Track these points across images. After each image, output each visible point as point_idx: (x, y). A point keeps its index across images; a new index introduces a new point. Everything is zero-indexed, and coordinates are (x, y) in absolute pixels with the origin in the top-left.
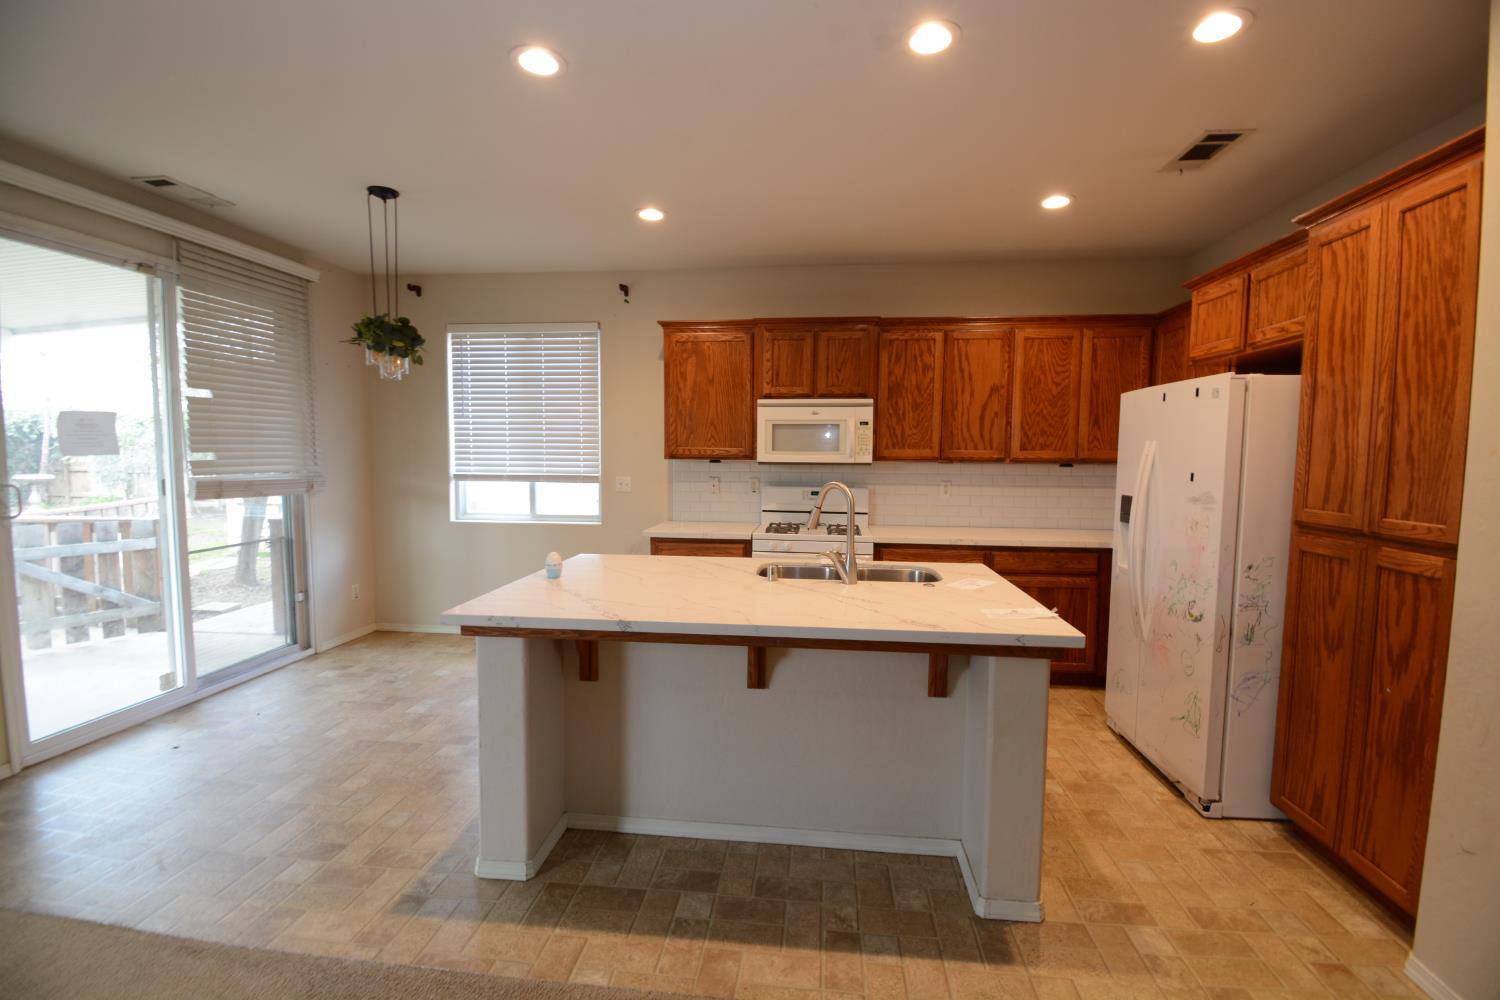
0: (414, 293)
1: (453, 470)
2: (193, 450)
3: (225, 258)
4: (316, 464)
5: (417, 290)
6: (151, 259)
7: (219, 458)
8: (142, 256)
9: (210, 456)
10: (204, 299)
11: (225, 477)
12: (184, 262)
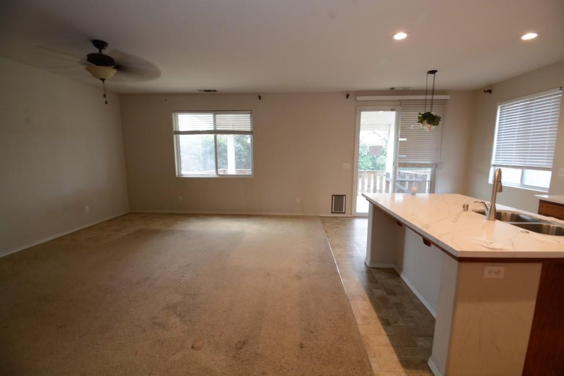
0: (488, 93)
1: (493, 162)
2: (399, 154)
3: (415, 101)
4: (441, 159)
5: (490, 91)
6: (394, 107)
7: (406, 157)
8: (391, 107)
9: (404, 156)
10: (407, 114)
11: (406, 162)
12: (403, 106)
